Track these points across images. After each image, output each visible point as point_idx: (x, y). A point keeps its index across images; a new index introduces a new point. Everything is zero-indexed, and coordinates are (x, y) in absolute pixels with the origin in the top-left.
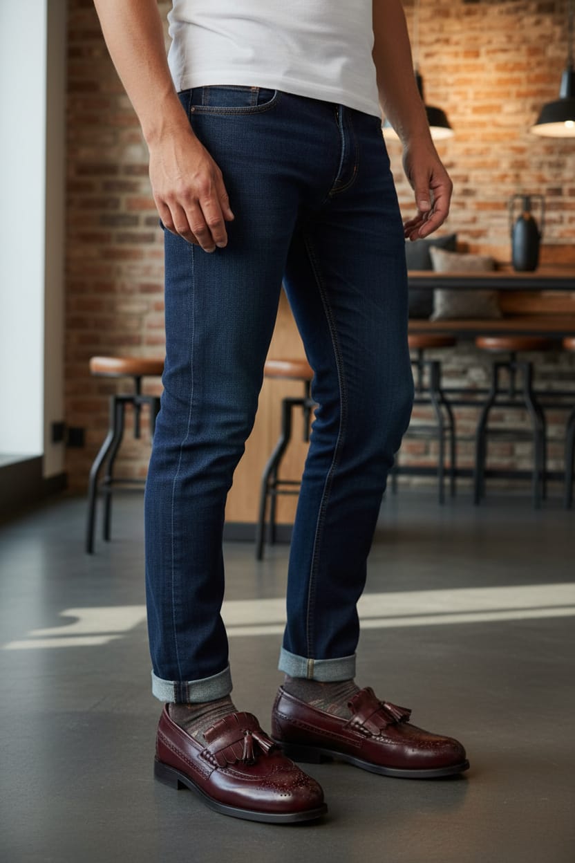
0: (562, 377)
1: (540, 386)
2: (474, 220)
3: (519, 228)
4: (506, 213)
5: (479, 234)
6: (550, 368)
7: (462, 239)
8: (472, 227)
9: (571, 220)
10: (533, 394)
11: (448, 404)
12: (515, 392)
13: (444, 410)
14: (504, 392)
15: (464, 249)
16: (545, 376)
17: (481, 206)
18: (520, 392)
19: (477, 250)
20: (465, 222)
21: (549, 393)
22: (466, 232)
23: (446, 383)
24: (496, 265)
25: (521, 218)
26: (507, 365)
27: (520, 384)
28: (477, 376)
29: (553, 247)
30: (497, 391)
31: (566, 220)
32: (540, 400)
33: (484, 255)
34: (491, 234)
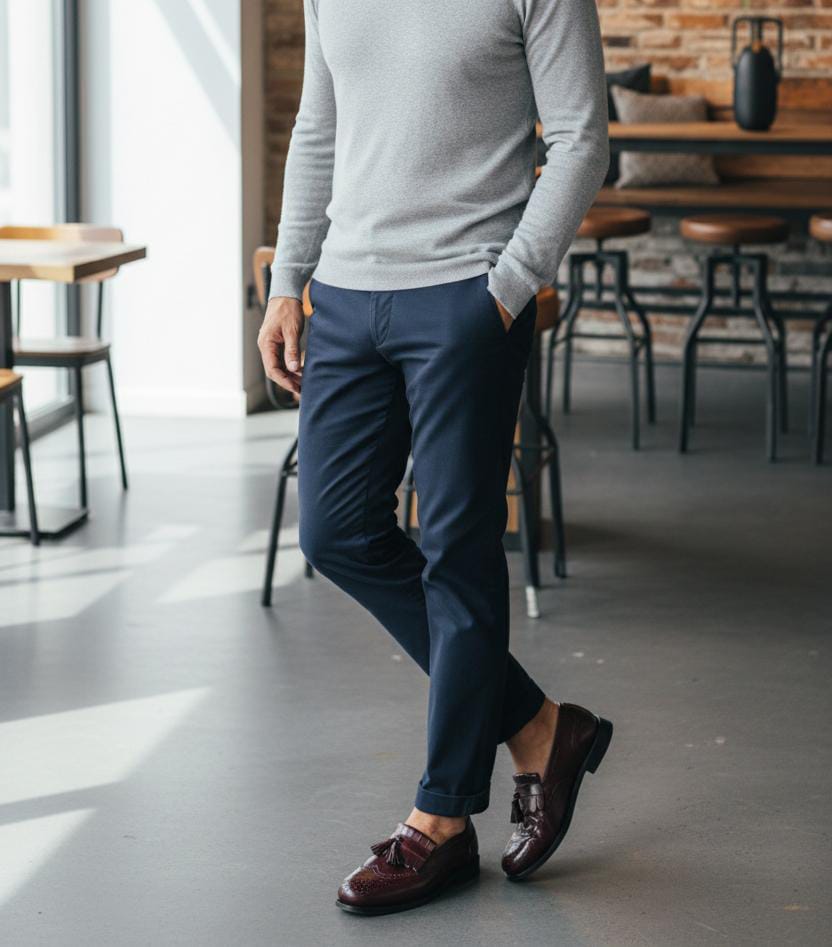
0: (811, 270)
1: (778, 284)
2: (677, 43)
3: (745, 63)
4: (726, 32)
5: (683, 64)
6: (793, 258)
7: (657, 71)
8: (673, 53)
9: (826, 43)
10: (766, 297)
11: (642, 311)
12: (741, 293)
13: (633, 316)
14: (724, 293)
15: (664, 87)
16: (787, 270)
17: (686, 22)
18: (748, 293)
19: (681, 89)
20: (663, 47)
21: (792, 295)
22: (665, 60)
23: (636, 278)
24: (710, 112)
25: (747, 49)
26: (727, 259)
27: (749, 282)
28: (686, 268)
29: (798, 82)
30: (713, 292)
31: (818, 43)
32: (776, 306)
33: (693, 95)
34: (703, 63)
